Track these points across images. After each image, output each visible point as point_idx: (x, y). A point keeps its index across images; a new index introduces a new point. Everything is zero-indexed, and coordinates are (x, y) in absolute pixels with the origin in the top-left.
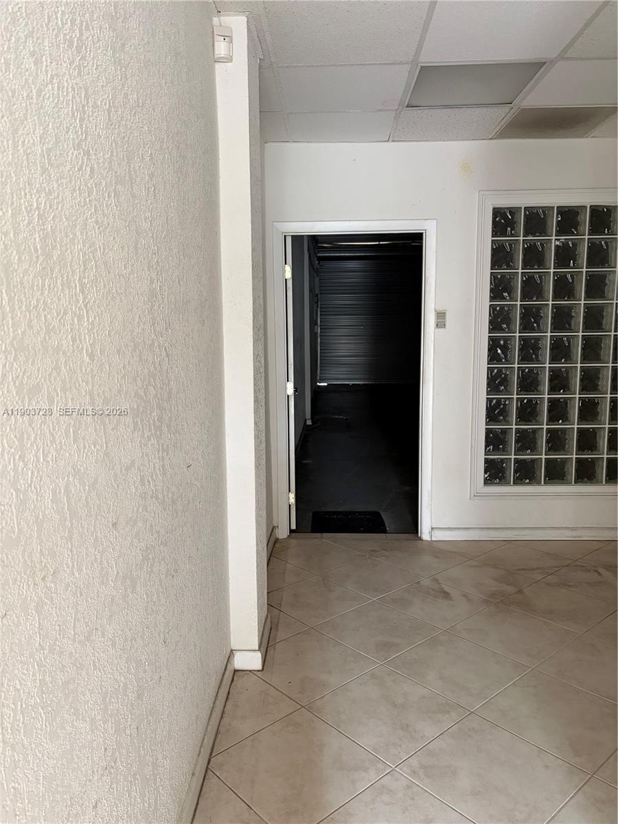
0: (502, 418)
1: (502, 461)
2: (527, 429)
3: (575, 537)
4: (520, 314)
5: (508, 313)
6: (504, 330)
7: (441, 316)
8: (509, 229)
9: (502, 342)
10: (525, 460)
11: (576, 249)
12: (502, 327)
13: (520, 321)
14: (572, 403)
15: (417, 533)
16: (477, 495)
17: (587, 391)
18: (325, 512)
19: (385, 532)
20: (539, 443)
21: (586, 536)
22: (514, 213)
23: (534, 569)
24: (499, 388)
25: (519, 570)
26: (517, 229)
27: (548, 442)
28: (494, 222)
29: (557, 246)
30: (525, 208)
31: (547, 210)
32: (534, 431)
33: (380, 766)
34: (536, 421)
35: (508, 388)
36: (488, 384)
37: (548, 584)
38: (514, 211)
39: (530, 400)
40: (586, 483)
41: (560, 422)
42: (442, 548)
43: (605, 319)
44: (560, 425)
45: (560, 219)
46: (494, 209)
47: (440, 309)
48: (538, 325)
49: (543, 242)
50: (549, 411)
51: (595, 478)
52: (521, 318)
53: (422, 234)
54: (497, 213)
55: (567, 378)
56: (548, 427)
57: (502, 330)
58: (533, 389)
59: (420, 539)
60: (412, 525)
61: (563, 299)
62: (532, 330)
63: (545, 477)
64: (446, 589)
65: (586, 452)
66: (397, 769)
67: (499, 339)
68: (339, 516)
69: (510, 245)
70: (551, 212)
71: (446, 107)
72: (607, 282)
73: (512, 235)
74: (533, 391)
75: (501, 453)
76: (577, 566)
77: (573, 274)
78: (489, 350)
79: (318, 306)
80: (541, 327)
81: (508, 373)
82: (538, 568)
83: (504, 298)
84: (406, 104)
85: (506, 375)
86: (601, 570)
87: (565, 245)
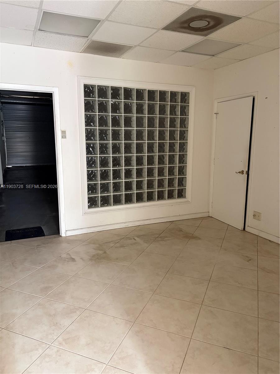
0: (94, 178)
1: (95, 197)
2: (104, 183)
3: (126, 226)
4: (99, 133)
5: (94, 133)
6: (92, 140)
7: (64, 133)
8: (91, 94)
9: (92, 145)
10: (105, 196)
11: (119, 106)
12: (91, 138)
13: (99, 136)
14: (122, 171)
15: (59, 234)
16: (85, 213)
17: (127, 166)
18: (12, 230)
19: (44, 235)
20: (110, 188)
21: (130, 225)
22: (93, 88)
23: (110, 242)
24: (92, 165)
25: (104, 243)
26: (95, 95)
27: (113, 188)
28: (85, 91)
29: (112, 104)
30: (97, 86)
31: (107, 87)
32: (108, 183)
33: (44, 345)
34: (108, 179)
35: (96, 165)
36: (87, 164)
37: (116, 247)
38: (93, 87)
39: (105, 170)
40: (129, 203)
41: (118, 179)
42: (71, 239)
43: (132, 136)
44: (118, 180)
45: (112, 92)
46: (84, 85)
47: (63, 130)
48: (107, 138)
49: (106, 101)
50: (113, 175)
51: (132, 201)
52: (99, 135)
53: (52, 94)
54: (86, 86)
55: (119, 161)
56: (113, 181)
57: (91, 140)
58: (106, 165)
59: (61, 236)
60: (56, 230)
61: (115, 127)
62: (104, 140)
63: (113, 203)
64: (73, 257)
65: (128, 191)
66: (52, 345)
67: (90, 144)
68: (20, 231)
69: (92, 102)
70: (108, 88)
71: (58, 33)
72: (132, 120)
73: (93, 97)
74: (106, 167)
75: (95, 194)
76: (127, 238)
77: (119, 116)
78: (86, 149)
79: (3, 127)
80: (108, 139)
81: (95, 159)
82: (112, 241)
83: (91, 126)
84: (38, 29)
85: (94, 160)
86: (136, 238)
87: (115, 103)
